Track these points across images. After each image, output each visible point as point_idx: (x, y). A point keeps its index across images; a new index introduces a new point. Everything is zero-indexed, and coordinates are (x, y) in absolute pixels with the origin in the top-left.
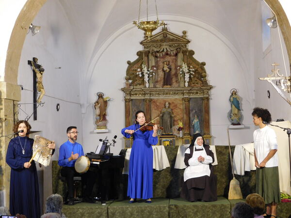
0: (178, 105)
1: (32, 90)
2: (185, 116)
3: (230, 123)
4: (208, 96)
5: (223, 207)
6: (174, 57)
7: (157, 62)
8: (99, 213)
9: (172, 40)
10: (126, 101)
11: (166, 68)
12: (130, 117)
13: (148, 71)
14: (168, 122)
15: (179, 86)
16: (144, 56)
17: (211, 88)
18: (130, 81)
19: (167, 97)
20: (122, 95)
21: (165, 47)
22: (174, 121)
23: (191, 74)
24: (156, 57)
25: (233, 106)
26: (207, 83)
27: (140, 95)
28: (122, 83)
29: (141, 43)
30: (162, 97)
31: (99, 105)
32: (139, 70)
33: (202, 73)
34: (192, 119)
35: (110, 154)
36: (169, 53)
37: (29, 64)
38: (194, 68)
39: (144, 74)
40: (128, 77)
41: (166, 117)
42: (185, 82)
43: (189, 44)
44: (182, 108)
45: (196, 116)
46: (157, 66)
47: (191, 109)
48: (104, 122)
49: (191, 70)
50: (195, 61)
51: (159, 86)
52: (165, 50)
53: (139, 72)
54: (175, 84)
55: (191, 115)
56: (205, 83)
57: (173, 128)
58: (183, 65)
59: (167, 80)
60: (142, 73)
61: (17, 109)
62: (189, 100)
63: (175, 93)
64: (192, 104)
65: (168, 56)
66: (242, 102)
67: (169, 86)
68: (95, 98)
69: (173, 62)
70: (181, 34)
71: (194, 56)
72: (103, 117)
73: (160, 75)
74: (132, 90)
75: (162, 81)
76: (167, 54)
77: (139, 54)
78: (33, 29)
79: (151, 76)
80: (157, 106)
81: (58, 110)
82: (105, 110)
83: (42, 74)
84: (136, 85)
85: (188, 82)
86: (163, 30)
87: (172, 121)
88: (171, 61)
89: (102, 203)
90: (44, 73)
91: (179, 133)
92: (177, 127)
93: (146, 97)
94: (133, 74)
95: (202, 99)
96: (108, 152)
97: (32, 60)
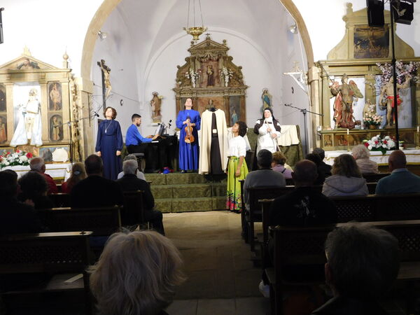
0: (220, 102)
1: (102, 86)
4: (244, 94)
6: (216, 62)
7: (202, 67)
8: (159, 179)
9: (215, 48)
10: (177, 99)
11: (210, 72)
13: (195, 73)
15: (220, 86)
16: (191, 61)
17: (247, 87)
18: (180, 83)
19: (211, 96)
20: (173, 94)
21: (208, 53)
23: (230, 76)
24: (201, 62)
25: (265, 103)
28: (173, 84)
29: (189, 50)
30: (206, 96)
31: (155, 103)
32: (187, 73)
33: (239, 75)
36: (212, 58)
38: (232, 71)
39: (192, 76)
40: (178, 79)
42: (225, 82)
43: (229, 51)
44: (223, 105)
45: (234, 111)
46: (202, 70)
47: (230, 105)
48: (159, 117)
49: (230, 72)
50: (233, 65)
51: (204, 87)
52: (209, 56)
54: (217, 85)
56: (242, 83)
58: (224, 69)
59: (211, 81)
60: (190, 76)
61: (91, 100)
62: (229, 98)
63: (217, 92)
64: (231, 101)
65: (211, 62)
68: (151, 97)
69: (215, 66)
70: (222, 43)
71: (232, 61)
72: (158, 112)
73: (204, 78)
74: (181, 90)
75: (206, 83)
76: (210, 60)
77: (187, 59)
78: (100, 35)
79: (197, 78)
80: (202, 103)
81: (122, 105)
82: (160, 106)
84: (185, 86)
85: (228, 83)
86: (207, 39)
89: (161, 173)
90: (110, 72)
93: (193, 96)
94: (182, 77)
95: (240, 97)
96: (165, 133)
97: (100, 61)
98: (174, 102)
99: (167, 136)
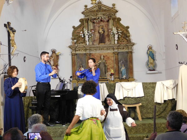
0: (110, 57)
1: (7, 45)
2: (115, 65)
3: (147, 70)
4: (131, 50)
5: (150, 125)
6: (107, 23)
7: (94, 27)
8: (61, 132)
9: (105, 10)
10: (72, 55)
11: (101, 31)
12: (76, 67)
13: (88, 33)
14: (104, 69)
15: (110, 44)
16: (85, 22)
17: (134, 44)
18: (75, 41)
19: (102, 52)
20: (69, 51)
21: (100, 15)
22: (107, 69)
23: (119, 35)
24: (94, 23)
25: (150, 57)
26: (130, 41)
27: (83, 51)
28: (69, 42)
29: (83, 13)
30: (98, 52)
31: (53, 58)
32: (81, 32)
33: (127, 34)
34: (120, 67)
35: (67, 89)
36: (103, 20)
37: (5, 26)
38: (121, 30)
39: (85, 35)
40: (73, 38)
41: (102, 66)
42: (115, 40)
43: (117, 13)
44: (113, 59)
45: (123, 65)
46: (94, 29)
47: (119, 60)
49: (119, 32)
50: (121, 25)
51: (96, 44)
52: (100, 18)
53: (81, 34)
54: (107, 42)
55: (120, 65)
56: (129, 41)
57: (107, 74)
58: (114, 28)
59: (102, 40)
60: (84, 35)
62: (118, 53)
63: (107, 49)
64: (120, 57)
65: (102, 22)
66: (156, 54)
67: (103, 44)
68: (50, 53)
69: (106, 26)
70: (111, 6)
71: (120, 22)
73: (96, 36)
74: (76, 47)
75: (98, 40)
76: (101, 21)
77: (81, 21)
78: (8, 0)
79: (90, 36)
81: (25, 61)
82: (57, 62)
83: (14, 34)
84: (80, 43)
85: (117, 41)
86: (99, 3)
87: (106, 69)
88: (104, 26)
89: (63, 125)
90: (16, 33)
91: (111, 78)
92: (109, 73)
93: (87, 52)
94: (77, 35)
95: (127, 53)
96: (66, 88)
97: (7, 23)
98: (70, 58)
99: (67, 91)
